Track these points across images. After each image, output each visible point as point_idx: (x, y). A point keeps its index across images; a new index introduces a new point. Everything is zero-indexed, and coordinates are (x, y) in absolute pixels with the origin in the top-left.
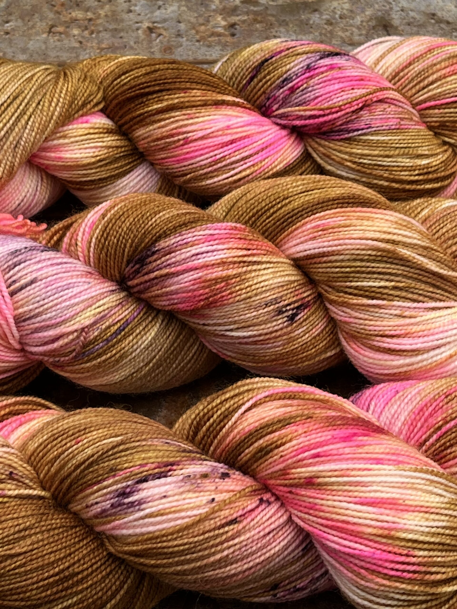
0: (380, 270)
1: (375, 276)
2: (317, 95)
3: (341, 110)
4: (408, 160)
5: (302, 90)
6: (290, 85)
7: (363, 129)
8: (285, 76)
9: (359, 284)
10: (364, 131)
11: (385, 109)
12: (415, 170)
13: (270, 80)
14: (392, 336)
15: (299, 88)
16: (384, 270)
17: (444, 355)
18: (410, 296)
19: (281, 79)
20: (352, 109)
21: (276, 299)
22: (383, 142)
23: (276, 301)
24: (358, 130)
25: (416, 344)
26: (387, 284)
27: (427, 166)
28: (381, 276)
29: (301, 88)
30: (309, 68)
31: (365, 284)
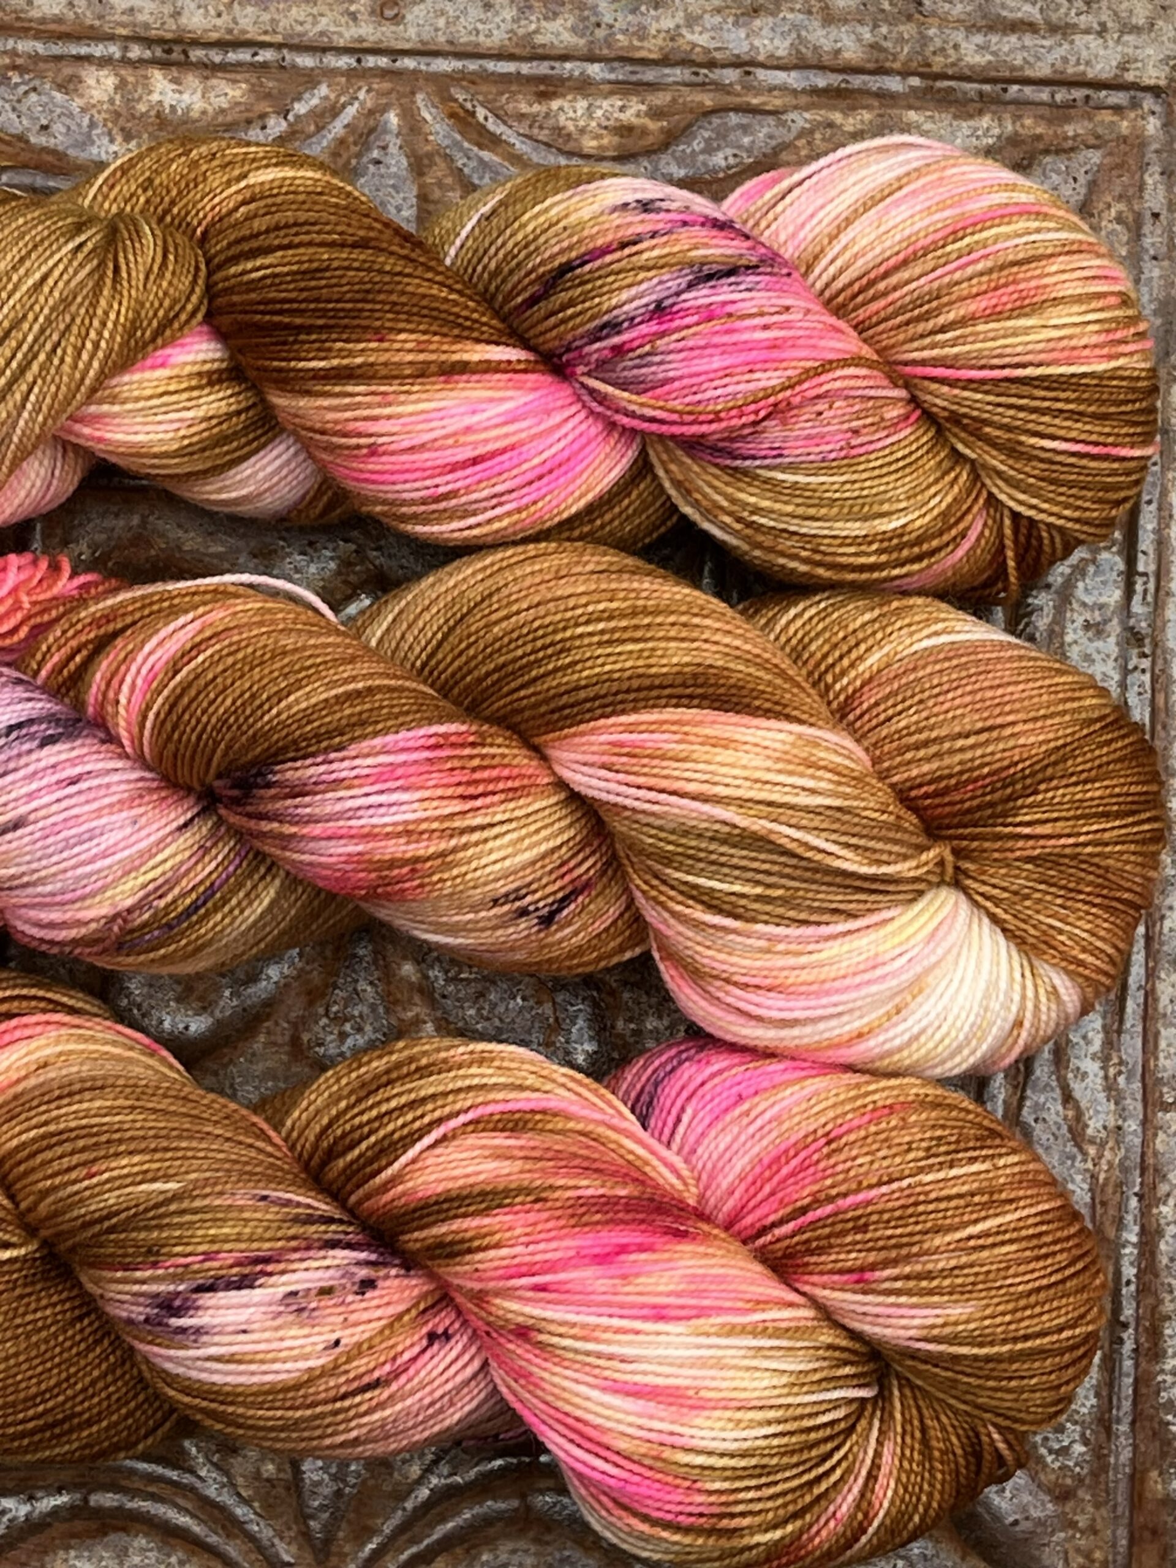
0: (735, 861)
1: (726, 870)
2: (671, 374)
3: (720, 420)
4: (858, 524)
5: (640, 357)
6: (616, 340)
7: (765, 457)
8: (606, 318)
9: (690, 878)
10: (767, 462)
11: (820, 414)
12: (870, 543)
13: (572, 317)
14: (745, 986)
15: (633, 350)
16: (744, 863)
17: (847, 1028)
18: (792, 914)
19: (597, 322)
20: (744, 420)
21: (517, 890)
22: (806, 487)
23: (516, 895)
24: (754, 458)
25: (791, 1010)
26: (747, 889)
27: (899, 533)
28: (737, 873)
29: (639, 352)
30: (660, 311)
31: (701, 881)
